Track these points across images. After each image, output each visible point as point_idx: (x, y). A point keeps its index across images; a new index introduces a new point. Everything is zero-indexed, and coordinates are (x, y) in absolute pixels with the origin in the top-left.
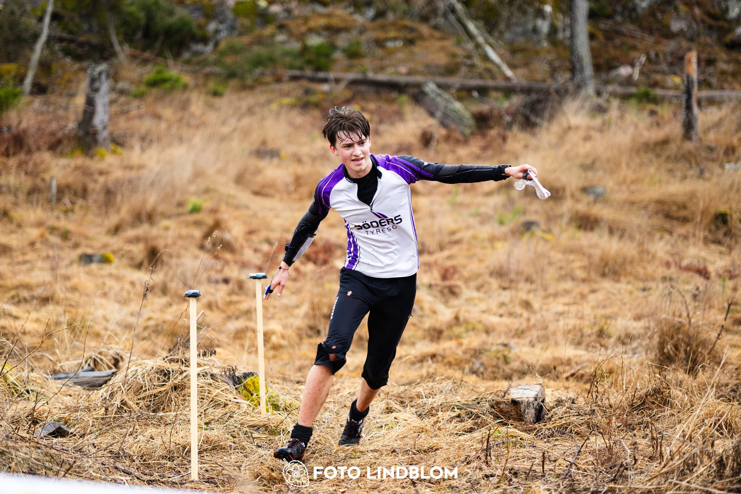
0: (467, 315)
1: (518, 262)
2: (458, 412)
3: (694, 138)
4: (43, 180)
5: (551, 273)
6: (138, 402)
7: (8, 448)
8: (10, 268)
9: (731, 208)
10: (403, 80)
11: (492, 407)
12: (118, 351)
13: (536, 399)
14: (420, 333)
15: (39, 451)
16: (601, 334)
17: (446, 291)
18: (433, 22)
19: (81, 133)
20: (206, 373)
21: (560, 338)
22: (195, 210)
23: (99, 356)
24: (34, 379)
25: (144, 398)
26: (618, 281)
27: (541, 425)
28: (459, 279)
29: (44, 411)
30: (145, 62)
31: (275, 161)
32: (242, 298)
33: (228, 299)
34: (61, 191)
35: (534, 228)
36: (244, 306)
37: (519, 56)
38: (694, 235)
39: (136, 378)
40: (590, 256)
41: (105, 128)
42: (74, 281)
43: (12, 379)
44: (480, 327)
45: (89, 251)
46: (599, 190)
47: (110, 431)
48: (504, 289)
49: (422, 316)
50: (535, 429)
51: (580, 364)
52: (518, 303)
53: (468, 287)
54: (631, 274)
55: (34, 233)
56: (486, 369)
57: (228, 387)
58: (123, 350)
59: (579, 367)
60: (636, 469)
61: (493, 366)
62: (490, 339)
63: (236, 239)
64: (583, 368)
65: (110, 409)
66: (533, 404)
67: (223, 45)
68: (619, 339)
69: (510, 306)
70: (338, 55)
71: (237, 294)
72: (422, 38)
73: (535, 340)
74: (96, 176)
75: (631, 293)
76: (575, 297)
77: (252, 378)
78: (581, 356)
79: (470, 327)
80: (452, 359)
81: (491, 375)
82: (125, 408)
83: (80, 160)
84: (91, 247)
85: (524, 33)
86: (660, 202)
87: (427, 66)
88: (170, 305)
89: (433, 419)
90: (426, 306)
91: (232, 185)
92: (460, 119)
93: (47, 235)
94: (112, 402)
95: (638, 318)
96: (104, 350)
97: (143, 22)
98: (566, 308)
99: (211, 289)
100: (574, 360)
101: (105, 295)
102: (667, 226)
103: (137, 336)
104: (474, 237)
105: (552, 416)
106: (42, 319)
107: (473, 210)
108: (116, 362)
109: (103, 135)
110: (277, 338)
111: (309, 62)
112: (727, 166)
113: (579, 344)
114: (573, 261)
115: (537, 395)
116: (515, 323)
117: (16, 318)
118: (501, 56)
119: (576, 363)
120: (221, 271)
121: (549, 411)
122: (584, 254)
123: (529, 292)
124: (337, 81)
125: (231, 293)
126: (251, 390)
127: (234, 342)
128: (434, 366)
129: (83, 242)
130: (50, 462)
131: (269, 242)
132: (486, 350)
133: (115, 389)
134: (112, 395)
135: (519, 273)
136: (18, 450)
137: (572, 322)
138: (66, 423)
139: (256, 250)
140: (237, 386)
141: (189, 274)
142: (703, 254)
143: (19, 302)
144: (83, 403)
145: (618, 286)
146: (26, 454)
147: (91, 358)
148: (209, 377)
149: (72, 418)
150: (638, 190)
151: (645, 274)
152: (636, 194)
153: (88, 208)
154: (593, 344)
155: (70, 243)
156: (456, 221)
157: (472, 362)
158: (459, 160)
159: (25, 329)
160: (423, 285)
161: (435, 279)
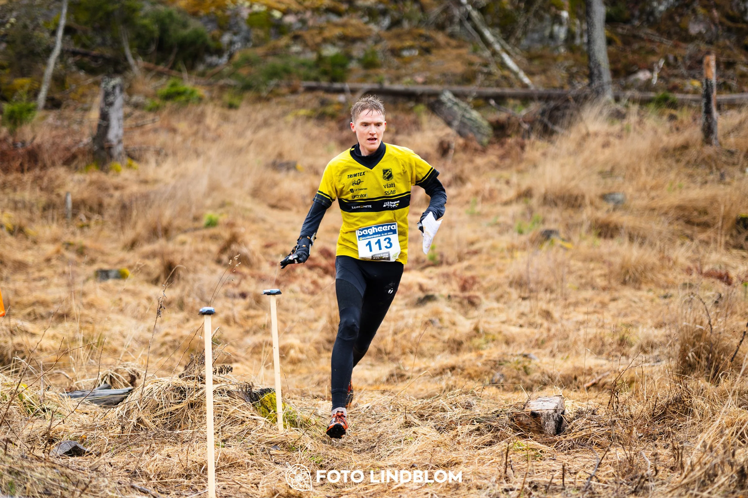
0: (487, 326)
1: (538, 271)
2: (477, 425)
3: (714, 142)
4: (58, 195)
5: (571, 282)
6: (155, 419)
7: (23, 469)
8: (26, 284)
10: (419, 89)
11: (512, 419)
12: (134, 368)
13: (556, 411)
14: (439, 345)
15: (55, 471)
16: (622, 342)
17: (466, 302)
18: (449, 30)
19: (96, 148)
20: (223, 390)
21: (581, 347)
22: (212, 224)
23: (116, 373)
24: (50, 397)
25: (160, 416)
26: (639, 289)
27: (562, 437)
28: (478, 290)
29: (60, 430)
30: (160, 75)
31: (292, 173)
32: (260, 312)
33: (245, 313)
34: (77, 205)
35: (553, 237)
36: (262, 321)
37: (536, 62)
38: (716, 241)
39: (152, 396)
40: (610, 264)
41: (120, 142)
42: (91, 297)
43: (27, 398)
44: (500, 337)
45: (106, 267)
46: (619, 197)
47: (127, 450)
48: (524, 299)
49: (441, 328)
50: (555, 441)
51: (601, 373)
52: (537, 312)
53: (487, 298)
54: (652, 281)
55: (50, 249)
56: (506, 381)
57: (245, 404)
58: (139, 367)
59: (600, 377)
60: (657, 480)
61: (513, 378)
62: (510, 350)
63: (253, 253)
64: (604, 377)
65: (126, 427)
66: (553, 416)
67: (237, 57)
68: (640, 347)
69: (531, 316)
70: (353, 65)
71: (255, 309)
72: (438, 46)
73: (556, 351)
74: (112, 191)
75: (652, 301)
76: (595, 307)
77: (269, 394)
78: (602, 366)
79: (490, 337)
80: (471, 371)
81: (512, 386)
82: (142, 426)
83: (95, 175)
84: (107, 262)
85: (541, 40)
86: (680, 208)
87: (444, 75)
88: (188, 320)
89: (452, 433)
90: (446, 317)
91: (249, 198)
92: (477, 127)
93: (63, 251)
94: (129, 420)
95: (660, 325)
96: (119, 367)
97: (157, 34)
98: (586, 317)
99: (228, 303)
100: (595, 369)
101: (122, 311)
102: (688, 232)
103: (154, 352)
104: (494, 247)
105: (572, 428)
106: (58, 335)
107: (492, 219)
108: (133, 380)
109: (118, 149)
110: (295, 352)
111: (325, 73)
113: (600, 353)
114: (593, 270)
115: (557, 407)
116: (536, 334)
117: (33, 335)
118: (518, 63)
119: (597, 373)
120: (238, 286)
121: (569, 423)
122: (604, 262)
123: (549, 301)
124: (353, 91)
125: (249, 307)
126: (268, 406)
127: (251, 357)
128: (453, 378)
129: (100, 258)
130: (66, 482)
132: (506, 362)
133: (132, 407)
134: (128, 413)
135: (538, 283)
136: (33, 470)
137: (592, 331)
138: (82, 441)
139: (273, 264)
140: (254, 403)
141: (206, 289)
142: (725, 259)
143: (36, 319)
144: (100, 422)
145: (639, 293)
146: (41, 474)
147: (107, 375)
148: (226, 394)
149: (88, 437)
150: (658, 196)
151: (666, 281)
152: (656, 200)
153: (104, 223)
154: (614, 353)
155: (86, 259)
156: (475, 232)
157: (492, 373)
158: (477, 169)
159: (41, 346)
160: (442, 296)
161: (454, 290)
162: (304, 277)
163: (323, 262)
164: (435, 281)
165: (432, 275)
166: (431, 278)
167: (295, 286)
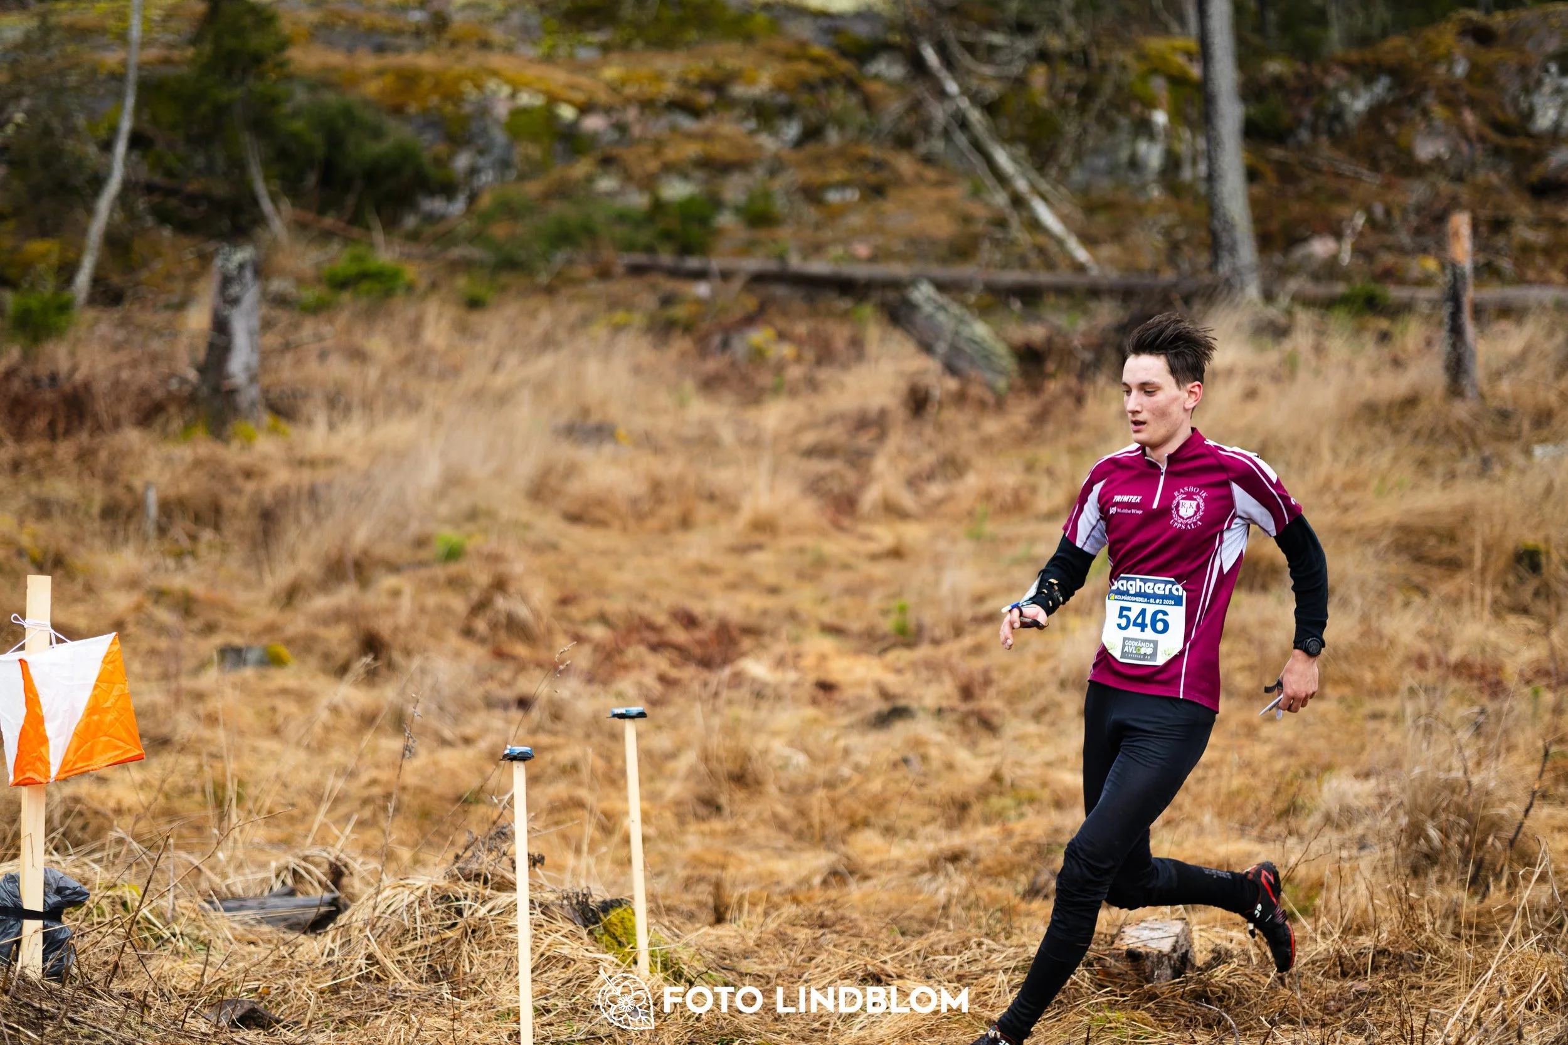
0: (1019, 772)
3: (1469, 392)
4: (129, 488)
9: (1547, 540)
10: (861, 272)
13: (1174, 949)
14: (922, 810)
16: (1292, 807)
17: (973, 722)
18: (925, 150)
19: (205, 391)
21: (1207, 818)
22: (453, 554)
23: (303, 864)
24: (184, 911)
25: (411, 952)
28: (996, 696)
30: (325, 236)
31: (608, 449)
32: (560, 740)
34: (169, 510)
36: (564, 756)
37: (1102, 218)
38: (1472, 597)
39: (394, 913)
40: (1262, 645)
41: (253, 379)
42: (215, 704)
44: (1044, 795)
45: (237, 641)
49: (925, 775)
53: (1016, 714)
54: (1348, 680)
57: (574, 928)
63: (537, 615)
66: (1170, 958)
67: (486, 200)
68: (1328, 819)
70: (726, 220)
71: (550, 731)
72: (899, 182)
74: (239, 481)
75: (1348, 721)
76: (1235, 735)
77: (619, 910)
78: (1249, 855)
79: (1024, 795)
80: (992, 864)
83: (203, 447)
84: (241, 632)
85: (1112, 171)
86: (1404, 529)
87: (916, 243)
90: (934, 752)
91: (526, 503)
92: (986, 357)
93: (149, 606)
95: (1364, 774)
96: (313, 852)
97: (320, 152)
99: (496, 720)
101: (275, 731)
102: (1419, 578)
106: (154, 782)
107: (1020, 550)
108: (338, 877)
109: (250, 394)
111: (667, 236)
112: (1538, 451)
113: (1247, 828)
115: (1177, 942)
118: (1067, 221)
120: (511, 683)
122: (1250, 641)
124: (726, 275)
126: (617, 934)
128: (960, 878)
129: (224, 620)
131: (603, 618)
138: (261, 999)
139: (578, 639)
140: (591, 927)
141: (447, 691)
142: (1493, 635)
145: (1322, 706)
147: (287, 868)
148: (539, 909)
150: (1355, 504)
151: (1375, 682)
152: (1352, 512)
153: (225, 549)
154: (1273, 829)
155: (196, 624)
156: (984, 575)
157: (1034, 869)
158: (987, 443)
159: (119, 803)
160: (924, 709)
161: (948, 697)
162: (642, 666)
163: (679, 635)
164: (909, 676)
165: (901, 664)
166: (899, 671)
167: (626, 684)
